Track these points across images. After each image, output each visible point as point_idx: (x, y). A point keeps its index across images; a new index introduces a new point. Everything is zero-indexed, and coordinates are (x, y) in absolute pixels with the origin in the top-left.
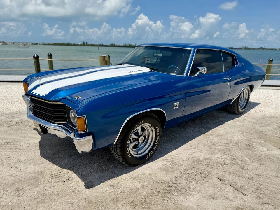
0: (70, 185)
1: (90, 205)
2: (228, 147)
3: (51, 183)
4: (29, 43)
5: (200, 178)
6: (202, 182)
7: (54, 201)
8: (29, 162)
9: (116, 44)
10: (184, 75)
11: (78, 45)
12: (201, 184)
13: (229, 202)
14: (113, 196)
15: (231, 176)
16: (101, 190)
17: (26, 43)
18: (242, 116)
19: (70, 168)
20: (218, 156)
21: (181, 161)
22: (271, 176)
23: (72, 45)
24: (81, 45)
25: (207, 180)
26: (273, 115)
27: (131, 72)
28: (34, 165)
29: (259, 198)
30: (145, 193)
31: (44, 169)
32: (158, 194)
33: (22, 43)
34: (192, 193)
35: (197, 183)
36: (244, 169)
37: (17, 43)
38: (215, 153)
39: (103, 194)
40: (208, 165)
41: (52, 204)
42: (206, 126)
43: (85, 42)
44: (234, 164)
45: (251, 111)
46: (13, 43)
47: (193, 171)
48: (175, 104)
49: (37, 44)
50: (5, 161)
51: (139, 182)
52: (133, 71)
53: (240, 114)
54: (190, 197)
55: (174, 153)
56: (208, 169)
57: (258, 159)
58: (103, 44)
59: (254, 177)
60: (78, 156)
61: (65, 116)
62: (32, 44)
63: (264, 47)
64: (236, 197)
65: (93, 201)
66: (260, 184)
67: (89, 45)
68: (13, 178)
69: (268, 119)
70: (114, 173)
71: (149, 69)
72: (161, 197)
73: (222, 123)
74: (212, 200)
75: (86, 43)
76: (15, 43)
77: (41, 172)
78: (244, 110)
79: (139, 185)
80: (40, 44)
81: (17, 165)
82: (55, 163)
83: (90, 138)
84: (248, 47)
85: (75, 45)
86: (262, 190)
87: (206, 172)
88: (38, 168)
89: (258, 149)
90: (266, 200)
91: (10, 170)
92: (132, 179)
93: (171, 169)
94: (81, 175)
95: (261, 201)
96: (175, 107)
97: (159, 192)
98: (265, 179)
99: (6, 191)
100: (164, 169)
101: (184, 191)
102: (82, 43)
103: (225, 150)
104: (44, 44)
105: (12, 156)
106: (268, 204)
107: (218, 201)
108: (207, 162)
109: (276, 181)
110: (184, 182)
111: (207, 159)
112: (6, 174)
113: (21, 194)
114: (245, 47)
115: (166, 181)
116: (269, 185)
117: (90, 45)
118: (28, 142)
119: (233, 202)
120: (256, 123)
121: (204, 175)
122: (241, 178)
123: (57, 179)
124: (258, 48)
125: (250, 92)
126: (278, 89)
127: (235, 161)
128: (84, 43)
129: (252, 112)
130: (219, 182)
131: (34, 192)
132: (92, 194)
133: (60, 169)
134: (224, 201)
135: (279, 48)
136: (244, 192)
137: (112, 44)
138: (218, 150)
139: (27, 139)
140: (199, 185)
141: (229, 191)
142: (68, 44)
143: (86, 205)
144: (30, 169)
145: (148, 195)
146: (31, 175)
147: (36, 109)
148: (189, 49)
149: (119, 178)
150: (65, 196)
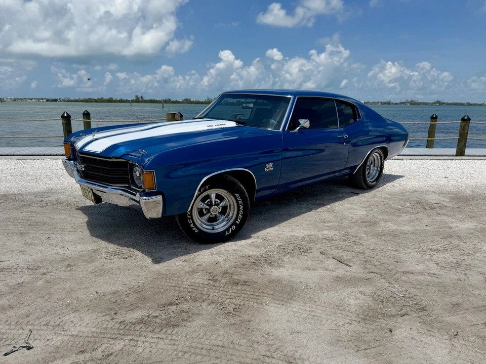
0: (133, 261)
1: (160, 277)
2: (342, 223)
3: (110, 259)
4: (42, 99)
5: (297, 252)
6: (299, 256)
7: (116, 274)
8: (77, 241)
9: (192, 100)
10: (281, 130)
11: (127, 101)
12: (298, 258)
13: (328, 272)
14: (187, 269)
15: (337, 251)
16: (174, 264)
17: (37, 99)
18: (373, 192)
19: (132, 246)
20: (325, 232)
21: (276, 238)
22: (389, 250)
23: (116, 101)
24: (133, 101)
25: (306, 254)
26: (417, 189)
27: (210, 126)
28: (84, 244)
29: (366, 268)
30: (227, 266)
31: (98, 248)
32: (242, 266)
33: (29, 99)
34: (285, 265)
35: (293, 257)
36: (356, 245)
37: (21, 99)
38: (322, 230)
39: (175, 268)
40: (310, 241)
41: (114, 276)
42: (318, 202)
43: (139, 96)
44: (344, 240)
45: (387, 185)
46: (15, 100)
47: (290, 246)
48: (268, 165)
49: (56, 100)
50: (45, 241)
51: (220, 257)
52: (214, 125)
53: (370, 188)
54: (281, 268)
55: (269, 230)
56: (310, 245)
57: (379, 235)
58: (170, 100)
59: (367, 251)
60: (141, 235)
61: (126, 177)
62: (48, 100)
63: (441, 101)
64: (338, 268)
65: (164, 273)
66: (371, 257)
67: (146, 102)
68: (61, 256)
69: (408, 194)
70: (189, 250)
71: (235, 123)
72: (246, 268)
73: (342, 198)
74: (308, 271)
75: (142, 97)
76: (17, 99)
77: (95, 251)
78: (375, 182)
79: (220, 259)
80: (61, 101)
81: (63, 245)
82: (111, 242)
83: (160, 198)
84: (416, 101)
85: (121, 101)
86: (373, 262)
87: (306, 247)
88: (90, 247)
89: (382, 226)
90: (374, 270)
91: (54, 249)
92: (212, 254)
93: (263, 245)
94: (147, 252)
95: (367, 271)
96: (267, 170)
97: (244, 265)
98: (381, 252)
99: (55, 267)
100: (253, 245)
101: (275, 264)
102: (134, 98)
103: (337, 226)
104: (69, 101)
105: (53, 236)
106: (374, 273)
107: (315, 271)
108: (310, 239)
109: (393, 255)
110: (276, 256)
111: (311, 235)
112: (50, 253)
113: (75, 269)
114: (411, 101)
115: (255, 255)
116: (382, 258)
117: (149, 100)
118: (72, 222)
119: (333, 272)
120: (389, 199)
121: (303, 250)
122: (349, 252)
123: (116, 256)
124: (433, 102)
125: (383, 158)
126: (440, 160)
127: (346, 236)
128: (137, 97)
129: (388, 187)
130: (321, 256)
131: (90, 267)
132: (162, 268)
133: (119, 247)
134: (322, 271)
135: (466, 102)
136: (349, 264)
137: (186, 100)
138: (328, 226)
139: (69, 219)
140: (296, 258)
141: (331, 263)
142: (110, 101)
143: (155, 277)
144: (80, 247)
145: (230, 268)
146: (83, 252)
147: (88, 170)
148: (289, 96)
149: (196, 254)
150: (129, 270)
